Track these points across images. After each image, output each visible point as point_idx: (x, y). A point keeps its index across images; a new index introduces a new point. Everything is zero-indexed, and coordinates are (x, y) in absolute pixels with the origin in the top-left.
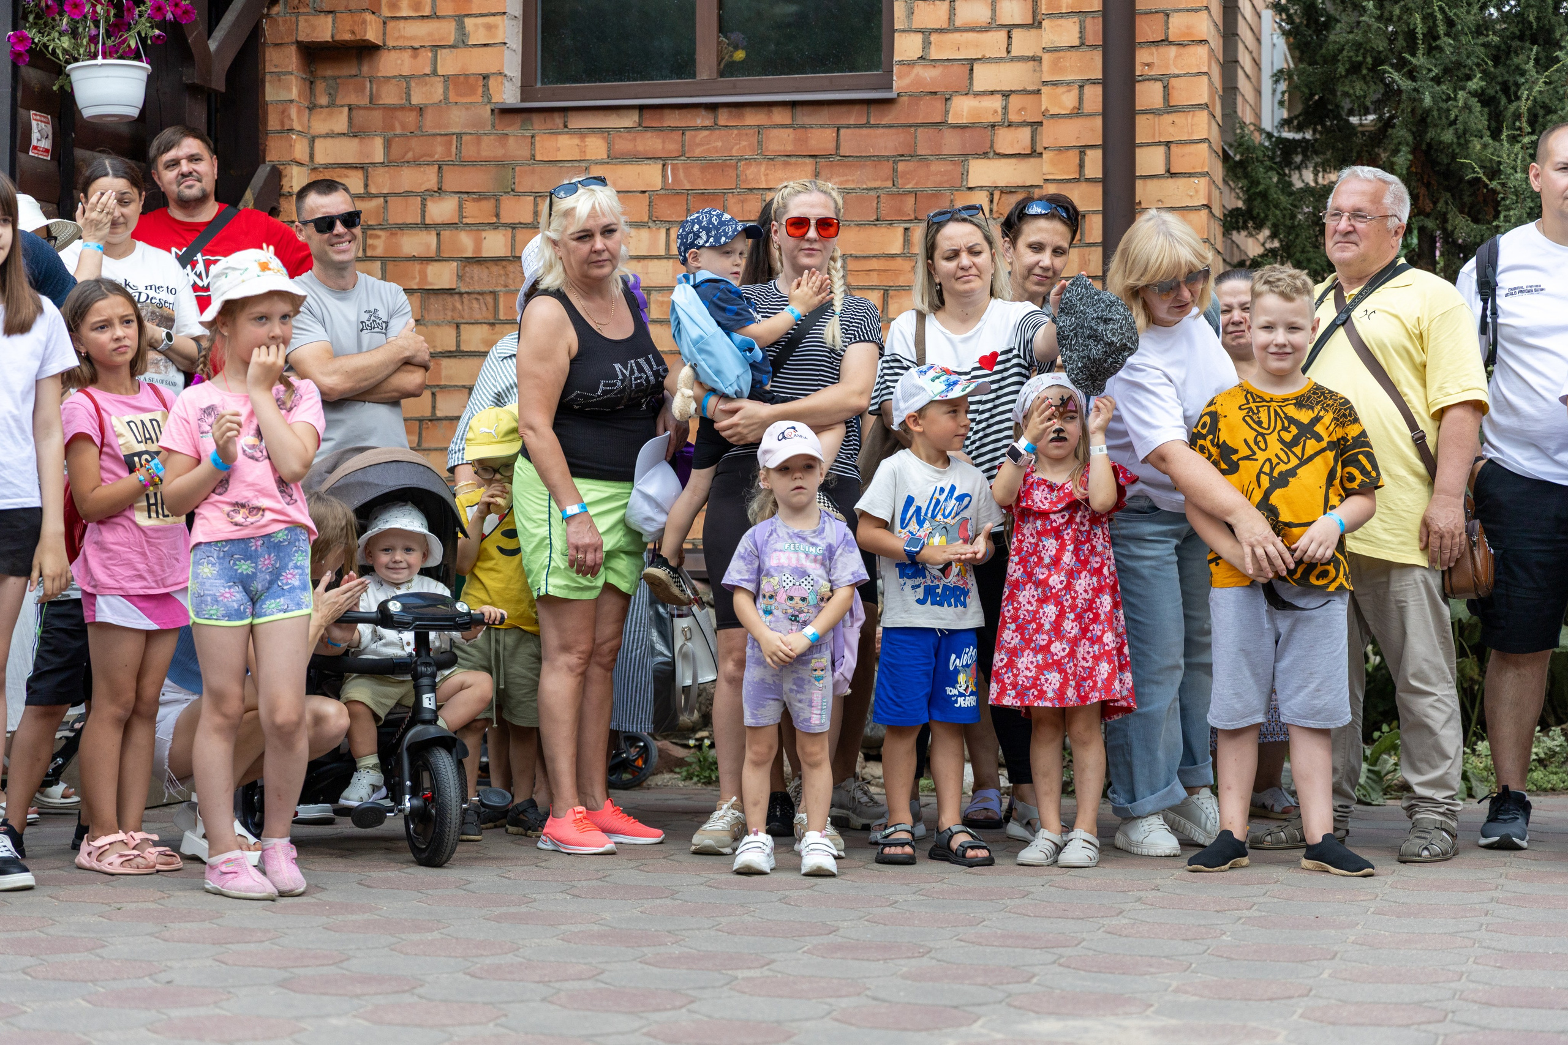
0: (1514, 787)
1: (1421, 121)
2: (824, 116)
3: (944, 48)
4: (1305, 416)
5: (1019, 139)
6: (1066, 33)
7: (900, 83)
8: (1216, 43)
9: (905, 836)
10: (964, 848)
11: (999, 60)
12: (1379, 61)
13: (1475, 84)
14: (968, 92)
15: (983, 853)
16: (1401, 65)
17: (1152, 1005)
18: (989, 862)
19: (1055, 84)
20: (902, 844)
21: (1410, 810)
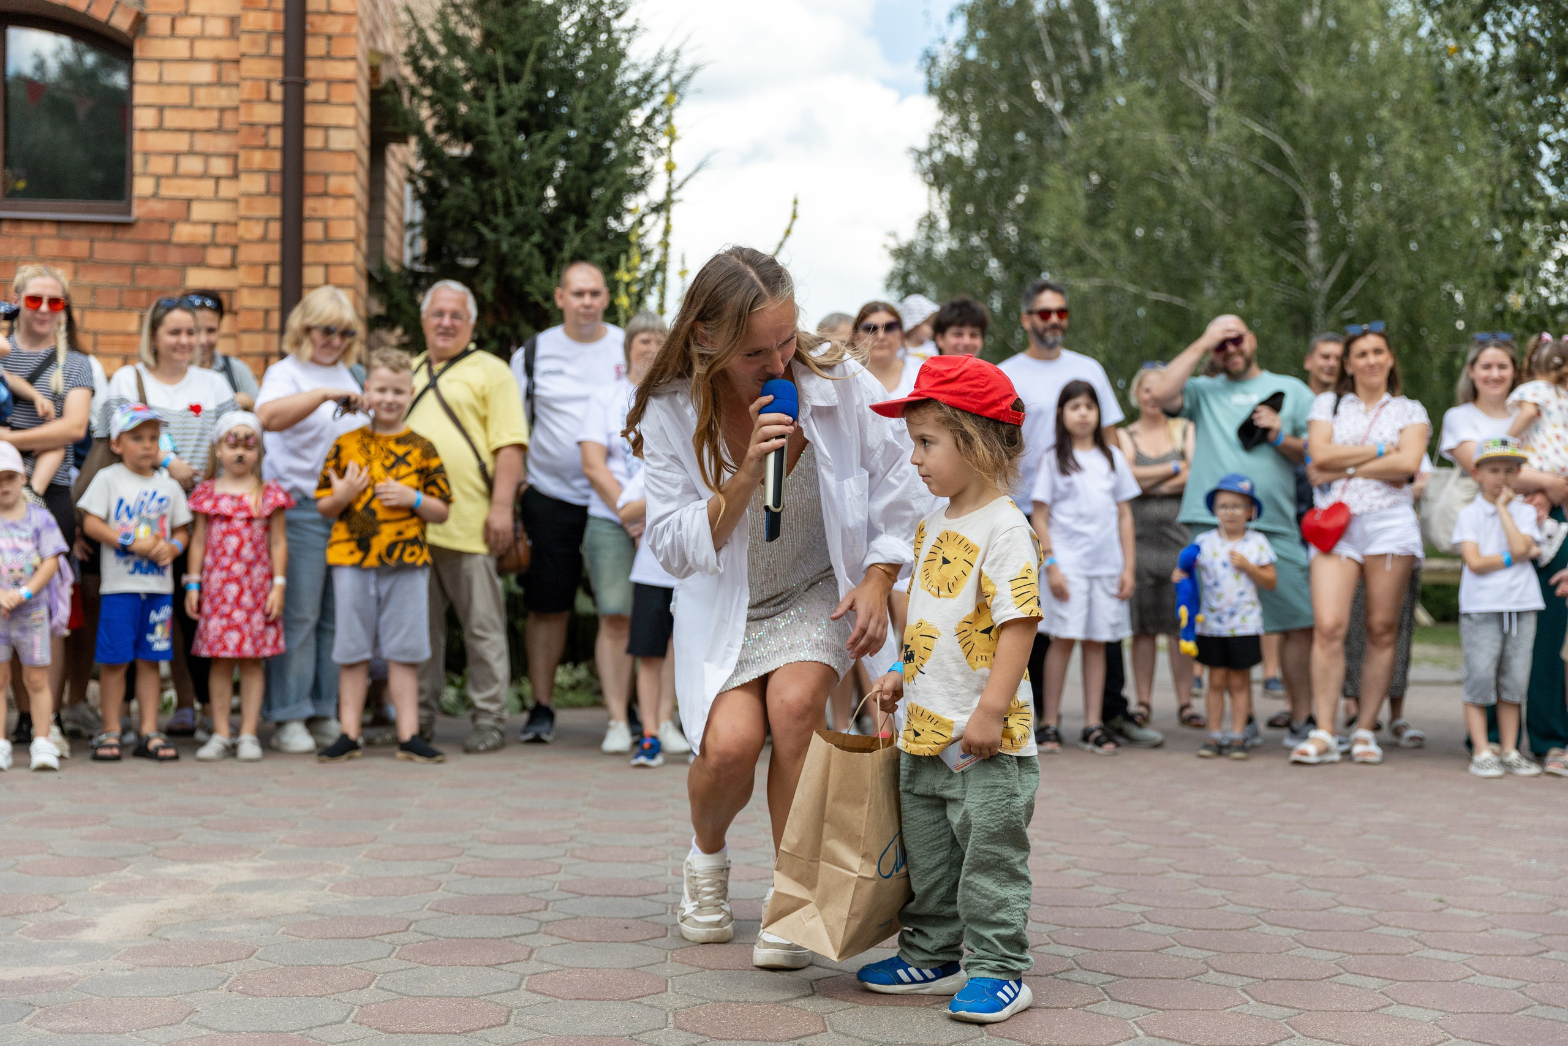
0: (544, 701)
1: (502, 261)
2: (82, 231)
3: (170, 189)
4: (400, 450)
5: (222, 256)
6: (257, 184)
7: (138, 211)
8: (363, 199)
9: (113, 741)
10: (157, 749)
11: (208, 200)
12: (474, 218)
13: (536, 238)
14: (187, 219)
15: (171, 752)
16: (487, 223)
17: (259, 852)
18: (175, 758)
19: (248, 219)
20: (111, 747)
21: (474, 718)
